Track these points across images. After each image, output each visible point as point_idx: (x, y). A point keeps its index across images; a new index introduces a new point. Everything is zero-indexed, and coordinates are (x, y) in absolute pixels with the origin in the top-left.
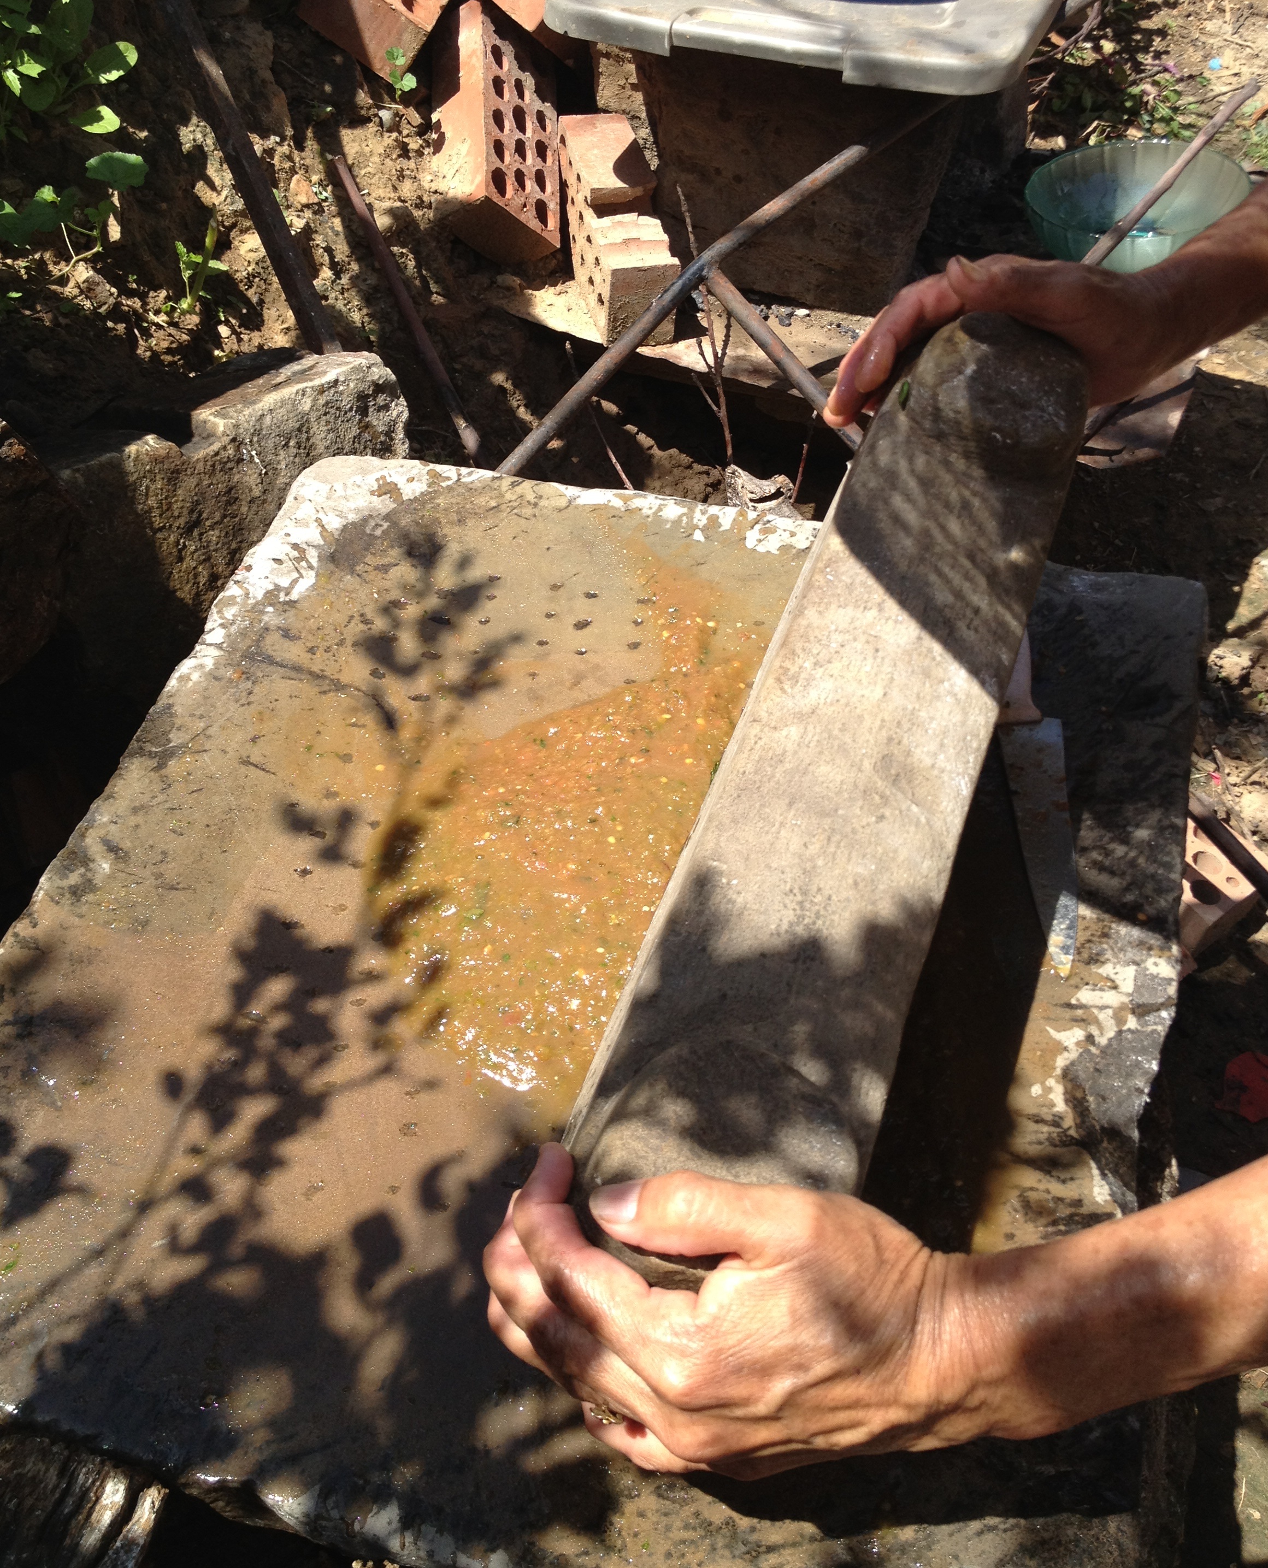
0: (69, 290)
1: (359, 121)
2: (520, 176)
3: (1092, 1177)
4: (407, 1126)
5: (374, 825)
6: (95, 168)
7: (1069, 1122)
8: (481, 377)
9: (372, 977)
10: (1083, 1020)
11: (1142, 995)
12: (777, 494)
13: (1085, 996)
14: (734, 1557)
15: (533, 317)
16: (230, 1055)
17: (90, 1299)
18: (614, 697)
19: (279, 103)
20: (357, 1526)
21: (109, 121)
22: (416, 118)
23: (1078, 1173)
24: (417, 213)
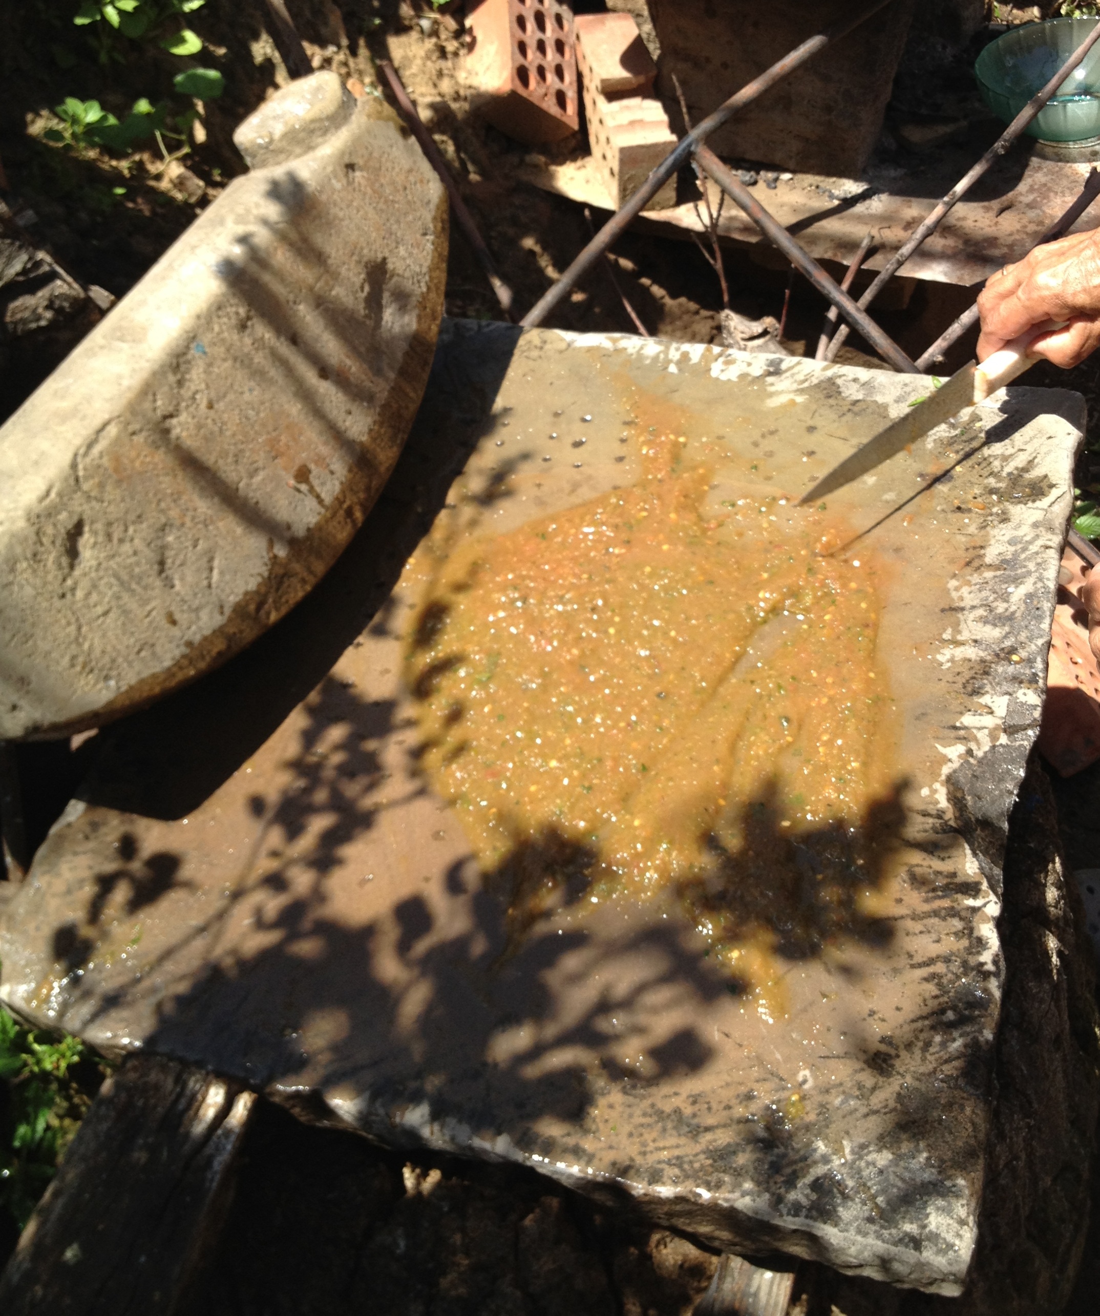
0: (164, 185)
1: (402, 29)
2: (541, 71)
3: (965, 855)
4: (438, 833)
5: (412, 607)
6: (181, 84)
7: (949, 815)
8: (514, 242)
9: (410, 723)
10: (965, 738)
11: (1012, 718)
12: (765, 333)
13: (968, 720)
14: (680, 1135)
15: (557, 190)
16: (301, 783)
17: (196, 963)
18: (602, 500)
19: (335, 18)
20: (398, 1120)
21: (192, 43)
22: (450, 23)
23: (954, 853)
24: (454, 106)
